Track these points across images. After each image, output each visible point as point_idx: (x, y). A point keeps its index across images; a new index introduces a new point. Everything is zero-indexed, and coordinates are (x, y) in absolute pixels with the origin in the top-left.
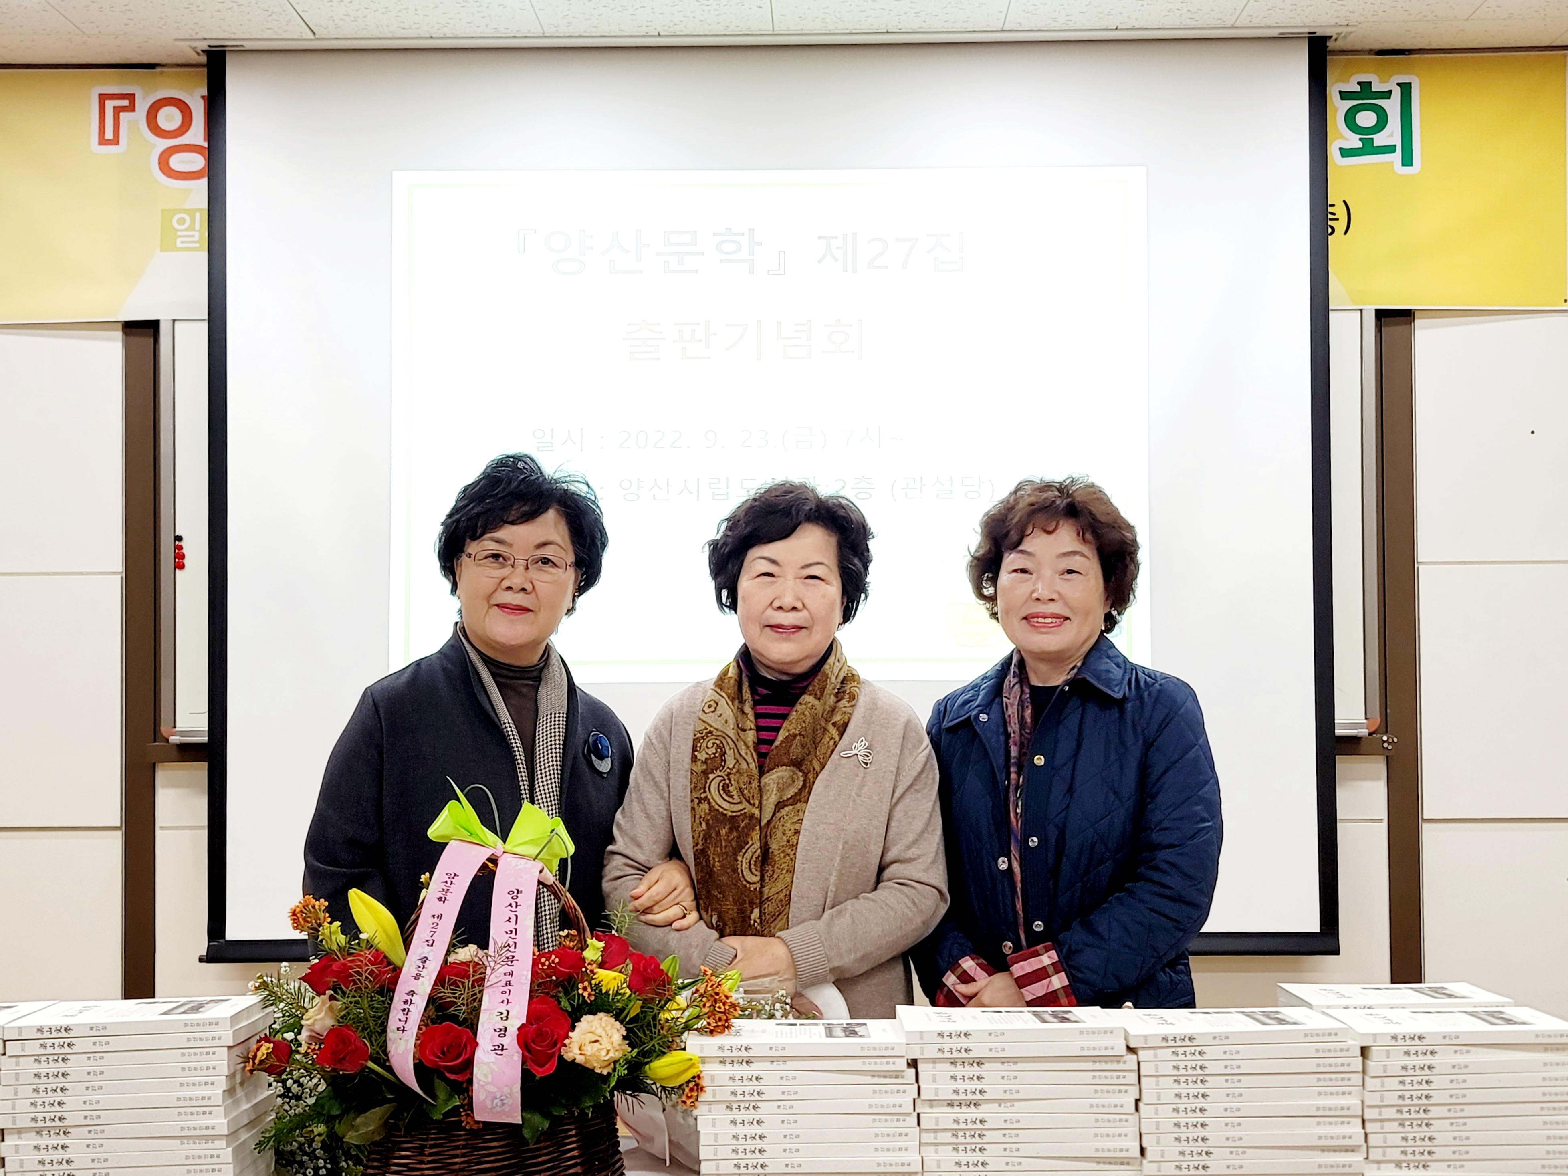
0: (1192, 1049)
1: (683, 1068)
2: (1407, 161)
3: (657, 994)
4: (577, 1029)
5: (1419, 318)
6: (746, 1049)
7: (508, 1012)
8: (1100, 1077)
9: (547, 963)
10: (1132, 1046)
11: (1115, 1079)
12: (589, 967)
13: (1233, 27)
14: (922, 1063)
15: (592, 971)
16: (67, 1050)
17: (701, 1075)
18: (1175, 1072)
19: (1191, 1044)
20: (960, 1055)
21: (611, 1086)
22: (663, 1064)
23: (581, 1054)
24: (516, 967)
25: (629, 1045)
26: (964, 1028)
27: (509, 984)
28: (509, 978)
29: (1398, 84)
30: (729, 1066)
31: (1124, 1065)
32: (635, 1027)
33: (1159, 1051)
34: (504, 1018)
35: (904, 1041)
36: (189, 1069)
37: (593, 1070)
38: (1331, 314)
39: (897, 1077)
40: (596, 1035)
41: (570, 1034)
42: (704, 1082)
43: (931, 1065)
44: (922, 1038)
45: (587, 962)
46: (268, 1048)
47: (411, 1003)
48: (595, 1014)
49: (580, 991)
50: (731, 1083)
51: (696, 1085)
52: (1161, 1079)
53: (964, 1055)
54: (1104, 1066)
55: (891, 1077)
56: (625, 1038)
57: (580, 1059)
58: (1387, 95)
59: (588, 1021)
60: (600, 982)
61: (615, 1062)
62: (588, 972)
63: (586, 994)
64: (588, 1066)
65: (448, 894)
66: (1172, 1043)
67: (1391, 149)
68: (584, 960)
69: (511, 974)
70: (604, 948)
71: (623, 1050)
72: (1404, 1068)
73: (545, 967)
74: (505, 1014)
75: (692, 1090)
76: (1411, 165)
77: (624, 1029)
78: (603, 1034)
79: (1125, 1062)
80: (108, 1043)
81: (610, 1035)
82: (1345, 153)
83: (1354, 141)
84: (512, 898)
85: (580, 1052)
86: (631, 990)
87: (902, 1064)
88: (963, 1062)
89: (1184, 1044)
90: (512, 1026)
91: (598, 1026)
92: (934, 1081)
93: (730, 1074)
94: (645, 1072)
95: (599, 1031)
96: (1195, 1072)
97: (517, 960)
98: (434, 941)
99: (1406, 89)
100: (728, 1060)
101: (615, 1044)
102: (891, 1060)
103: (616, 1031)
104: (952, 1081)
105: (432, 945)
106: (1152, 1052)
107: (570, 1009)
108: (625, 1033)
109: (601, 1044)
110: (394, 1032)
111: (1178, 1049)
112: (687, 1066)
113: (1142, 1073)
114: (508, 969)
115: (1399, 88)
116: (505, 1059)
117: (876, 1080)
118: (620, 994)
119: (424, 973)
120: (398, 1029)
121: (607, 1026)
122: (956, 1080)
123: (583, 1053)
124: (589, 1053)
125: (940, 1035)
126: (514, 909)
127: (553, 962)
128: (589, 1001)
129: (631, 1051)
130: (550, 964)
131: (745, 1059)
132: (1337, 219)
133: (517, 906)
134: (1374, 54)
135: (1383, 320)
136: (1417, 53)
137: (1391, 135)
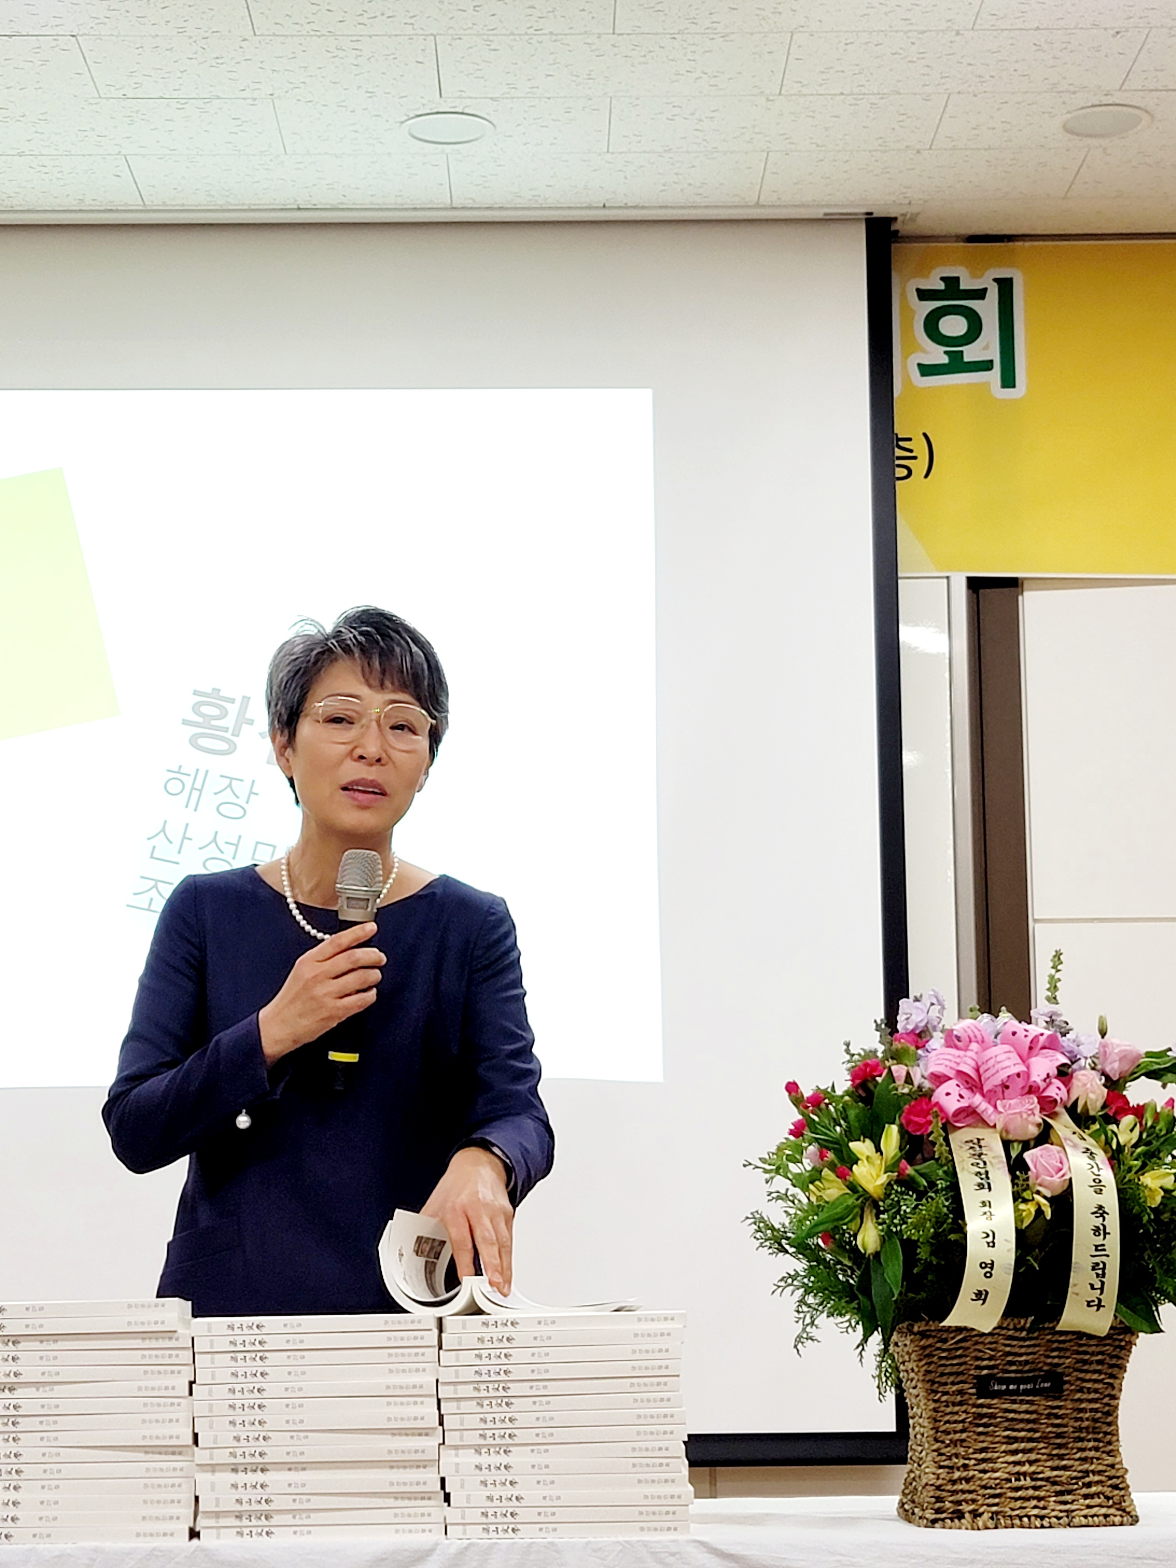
2: (1009, 381)
11: (167, 1358)
13: (758, 205)
29: (995, 280)
52: (217, 1356)
58: (980, 294)
67: (987, 366)
76: (1014, 386)
82: (926, 370)
83: (938, 355)
99: (1005, 286)
115: (995, 284)
132: (915, 458)
134: (964, 242)
135: (981, 591)
136: (1021, 240)
137: (986, 348)
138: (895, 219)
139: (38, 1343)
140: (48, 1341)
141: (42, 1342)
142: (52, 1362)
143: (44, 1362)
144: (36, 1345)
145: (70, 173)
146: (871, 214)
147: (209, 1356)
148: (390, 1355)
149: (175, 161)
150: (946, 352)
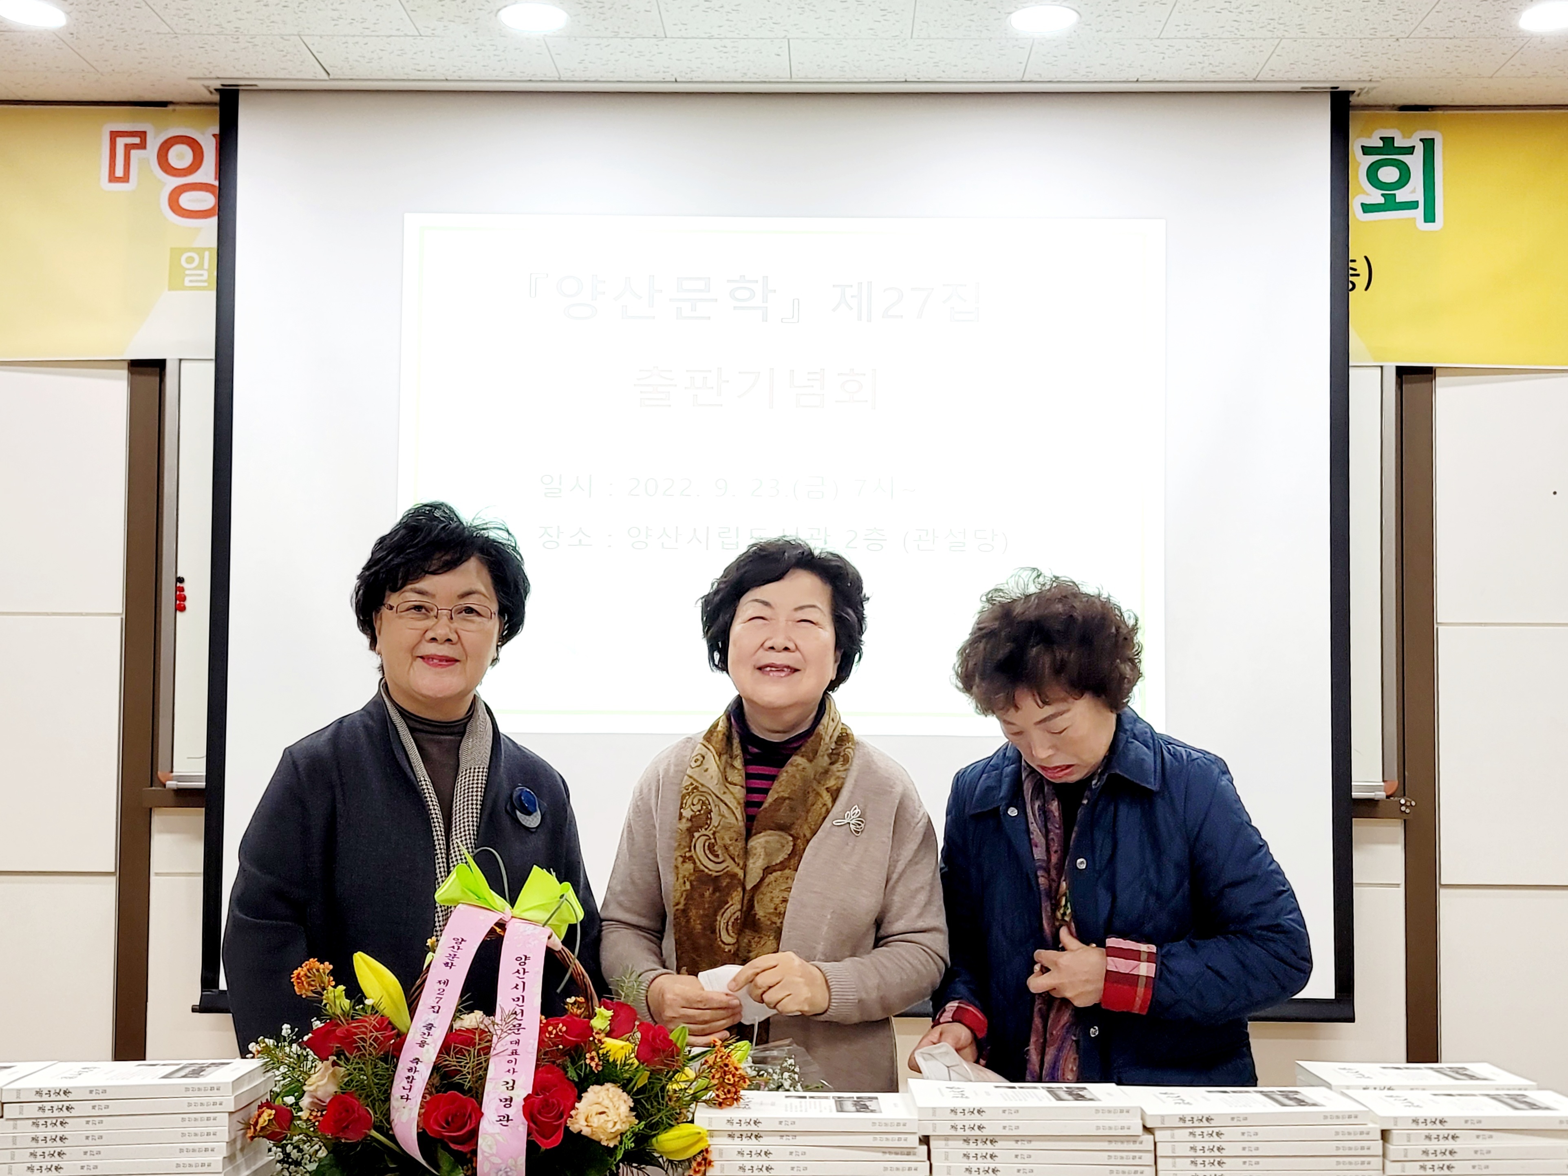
0: (1210, 1130)
1: (690, 1142)
2: (1430, 217)
3: (666, 1065)
4: (583, 1100)
5: (1440, 376)
6: (755, 1122)
7: (514, 1081)
8: (1116, 1157)
9: (554, 1032)
10: (1148, 1126)
11: (1131, 1160)
12: (597, 1036)
13: (1255, 81)
14: (935, 1140)
15: (600, 1041)
16: (65, 1113)
17: (709, 1149)
18: (1192, 1154)
19: (1208, 1125)
20: (973, 1133)
21: (618, 1159)
22: (671, 1137)
23: (587, 1126)
24: (523, 1036)
25: (637, 1117)
26: (978, 1105)
27: (514, 1053)
28: (515, 1047)
29: (1421, 140)
30: (737, 1140)
31: (1140, 1145)
32: (642, 1098)
33: (1176, 1131)
34: (511, 1088)
35: (916, 1117)
36: (190, 1134)
37: (599, 1143)
38: (1351, 371)
39: (908, 1154)
40: (603, 1106)
41: (577, 1105)
42: (711, 1157)
43: (944, 1142)
44: (934, 1114)
45: (595, 1031)
46: (270, 1115)
47: (415, 1071)
48: (602, 1084)
49: (588, 1061)
50: (740, 1157)
51: (704, 1159)
52: (1177, 1160)
53: (977, 1132)
54: (1119, 1146)
55: (902, 1154)
56: (632, 1109)
57: (586, 1131)
58: (1410, 150)
59: (595, 1093)
60: (607, 1052)
61: (622, 1134)
62: (596, 1041)
63: (593, 1064)
64: (594, 1138)
65: (455, 959)
66: (1189, 1124)
67: (1413, 205)
68: (591, 1029)
69: (518, 1043)
70: (612, 1016)
71: (630, 1122)
72: (1425, 1152)
73: (552, 1036)
74: (511, 1084)
75: (699, 1164)
76: (1434, 221)
77: (632, 1100)
78: (610, 1105)
79: (1141, 1143)
80: (107, 1107)
81: (617, 1106)
82: (1367, 208)
83: (1376, 196)
84: (520, 964)
85: (586, 1124)
86: (639, 1061)
87: (914, 1141)
88: (977, 1140)
89: (1201, 1124)
90: (518, 1096)
91: (605, 1097)
92: (947, 1159)
93: (739, 1148)
94: (652, 1145)
95: (606, 1102)
96: (1212, 1154)
97: (524, 1028)
98: (439, 1007)
99: (1428, 144)
100: (738, 1134)
101: (622, 1116)
102: (903, 1136)
103: (623, 1102)
104: (965, 1159)
105: (438, 1012)
106: (1169, 1132)
107: (577, 1080)
108: (632, 1105)
109: (608, 1116)
110: (397, 1099)
111: (1195, 1130)
112: (696, 1139)
113: (1158, 1154)
114: (514, 1037)
115: (1422, 144)
116: (510, 1130)
117: (888, 1157)
118: (628, 1065)
119: (429, 1040)
120: (402, 1097)
121: (614, 1097)
122: (968, 1157)
123: (589, 1124)
124: (595, 1125)
125: (953, 1111)
126: (521, 976)
127: (560, 1030)
128: (596, 1072)
129: (639, 1123)
130: (557, 1032)
131: (755, 1133)
132: (1358, 275)
133: (524, 973)
134: (1396, 110)
135: (1404, 377)
136: (1441, 110)
137: (1414, 191)
138: (1353, 92)
139: (1013, 1143)
140: (1022, 1140)
141: (1017, 1141)
142: (1027, 1160)
143: (1019, 1160)
144: (1012, 1144)
145: (743, 53)
146: (1337, 88)
147: (1171, 1160)
148: (1338, 1163)
149: (825, 44)
150: (1383, 195)
